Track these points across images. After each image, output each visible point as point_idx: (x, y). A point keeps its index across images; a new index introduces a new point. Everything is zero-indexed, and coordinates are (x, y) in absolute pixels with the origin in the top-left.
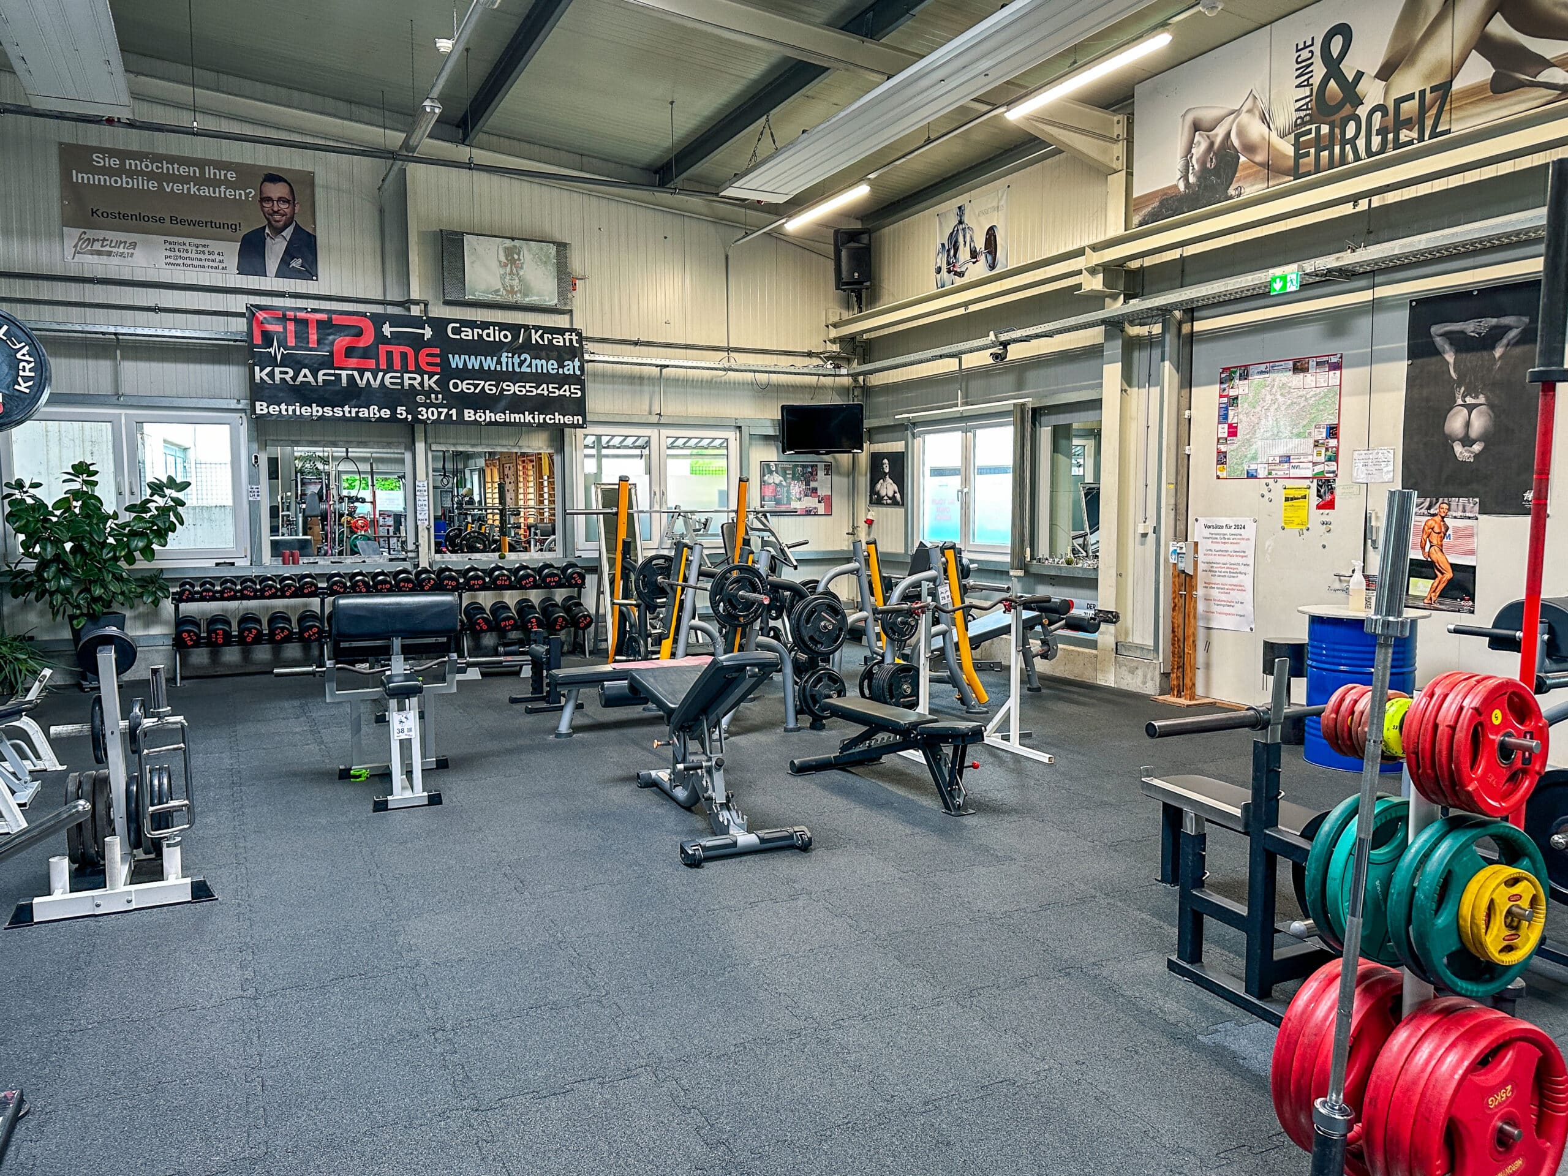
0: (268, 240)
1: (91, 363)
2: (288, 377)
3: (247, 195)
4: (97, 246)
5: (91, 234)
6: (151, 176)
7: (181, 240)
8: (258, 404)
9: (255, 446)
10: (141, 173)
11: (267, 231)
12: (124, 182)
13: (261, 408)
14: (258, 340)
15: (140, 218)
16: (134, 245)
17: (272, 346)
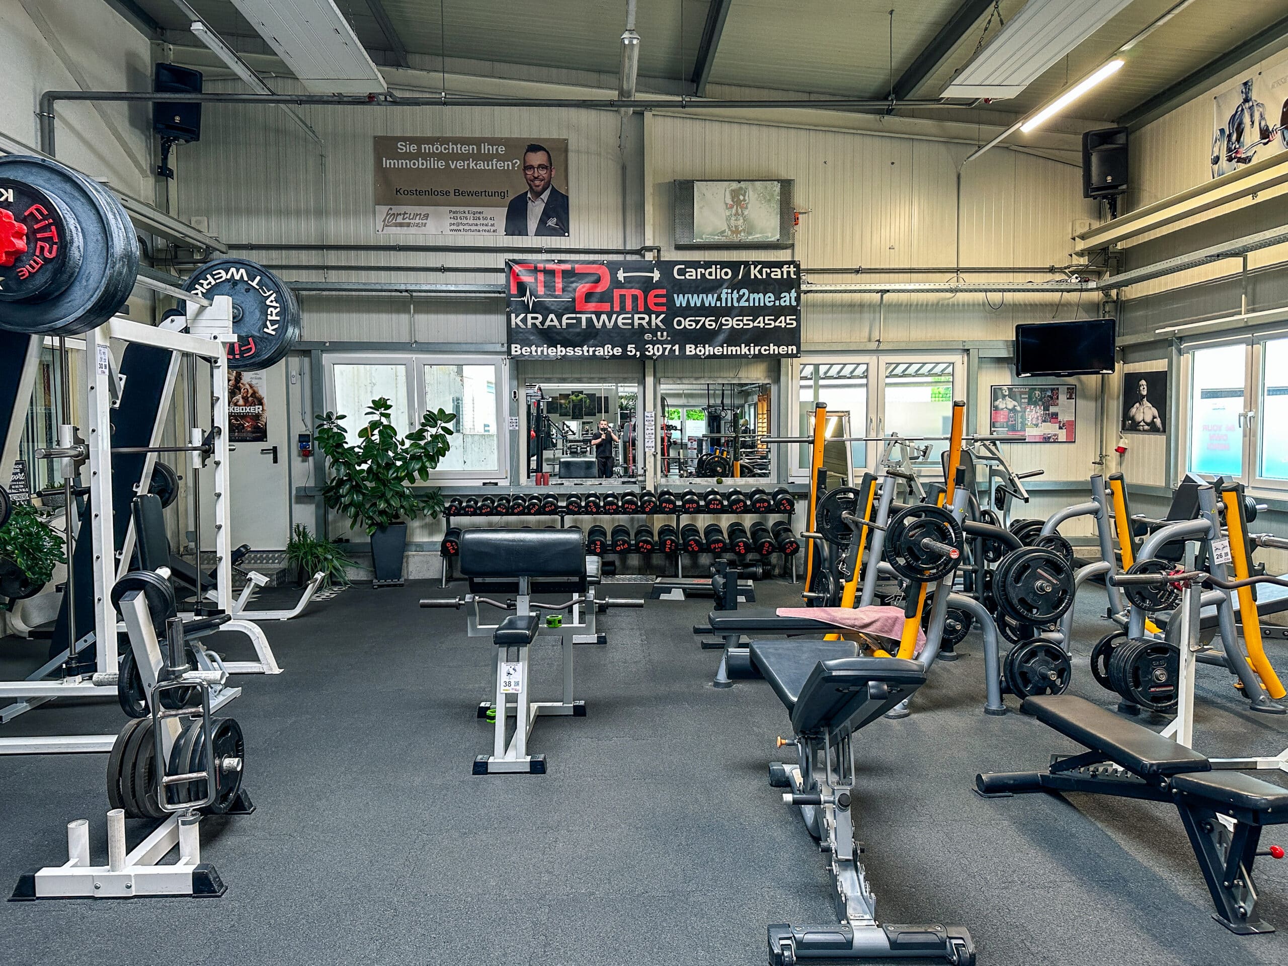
0: (530, 203)
1: (394, 316)
2: (538, 322)
3: (513, 165)
4: (400, 220)
5: (396, 209)
6: (440, 156)
7: (462, 209)
8: (513, 346)
9: (515, 383)
10: (433, 155)
11: (529, 195)
12: (420, 164)
13: (516, 349)
14: (514, 291)
15: (432, 193)
16: (427, 216)
17: (525, 295)
